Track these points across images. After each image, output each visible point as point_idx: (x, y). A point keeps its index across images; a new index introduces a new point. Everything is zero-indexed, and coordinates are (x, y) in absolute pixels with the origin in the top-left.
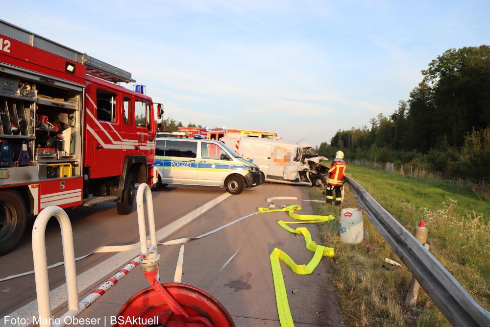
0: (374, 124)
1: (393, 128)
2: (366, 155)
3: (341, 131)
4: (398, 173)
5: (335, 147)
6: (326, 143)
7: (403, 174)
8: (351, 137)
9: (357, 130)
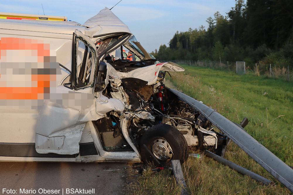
0: (211, 23)
1: (231, 26)
2: (207, 55)
3: (179, 33)
4: (253, 73)
5: (174, 49)
6: (164, 45)
7: (259, 75)
8: (189, 38)
9: (194, 31)
